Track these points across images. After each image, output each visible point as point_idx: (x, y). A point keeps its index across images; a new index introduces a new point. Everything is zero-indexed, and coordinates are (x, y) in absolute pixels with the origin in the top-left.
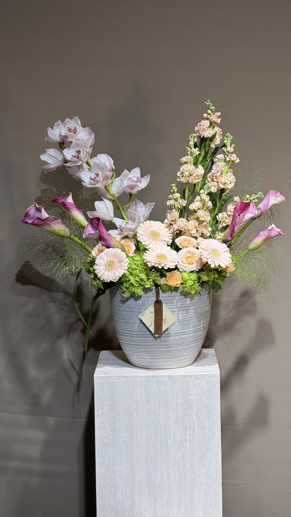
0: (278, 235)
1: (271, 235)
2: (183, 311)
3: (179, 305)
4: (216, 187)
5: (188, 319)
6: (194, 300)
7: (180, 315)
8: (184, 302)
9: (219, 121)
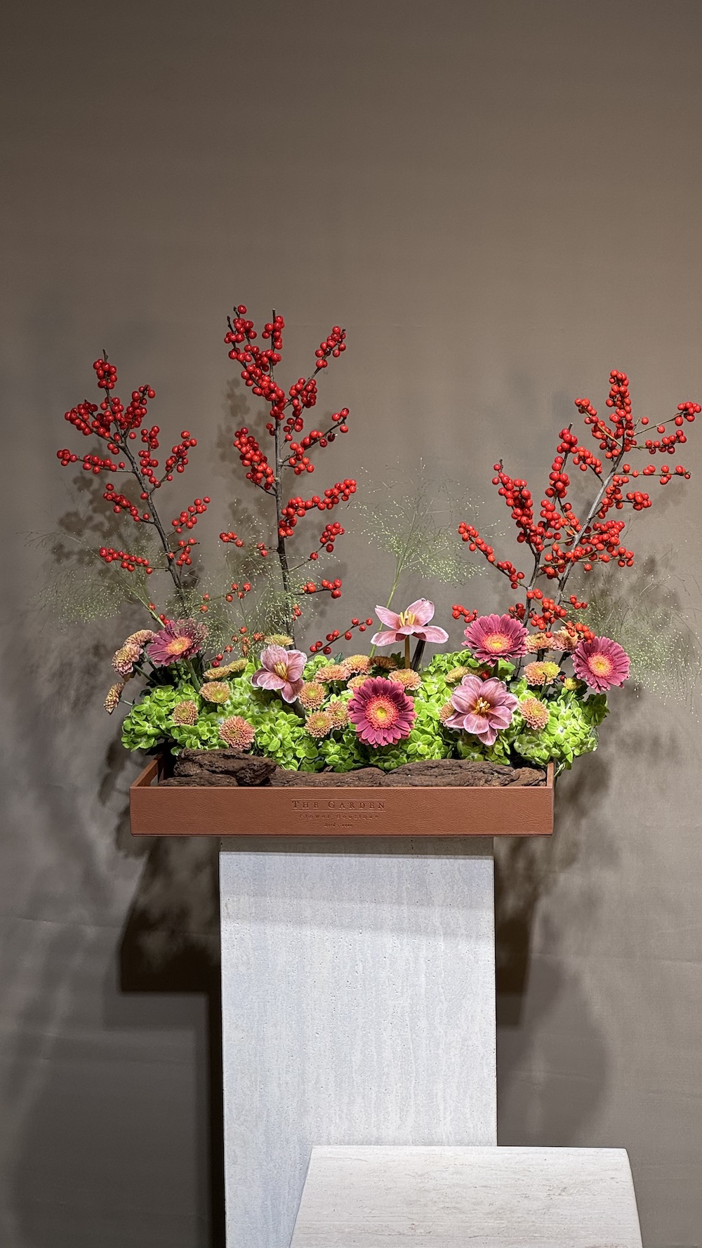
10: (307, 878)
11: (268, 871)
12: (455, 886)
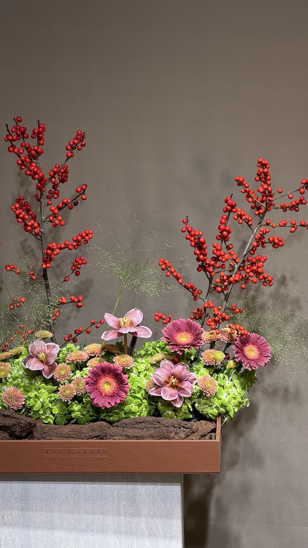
10: (57, 498)
11: (31, 494)
12: (156, 503)
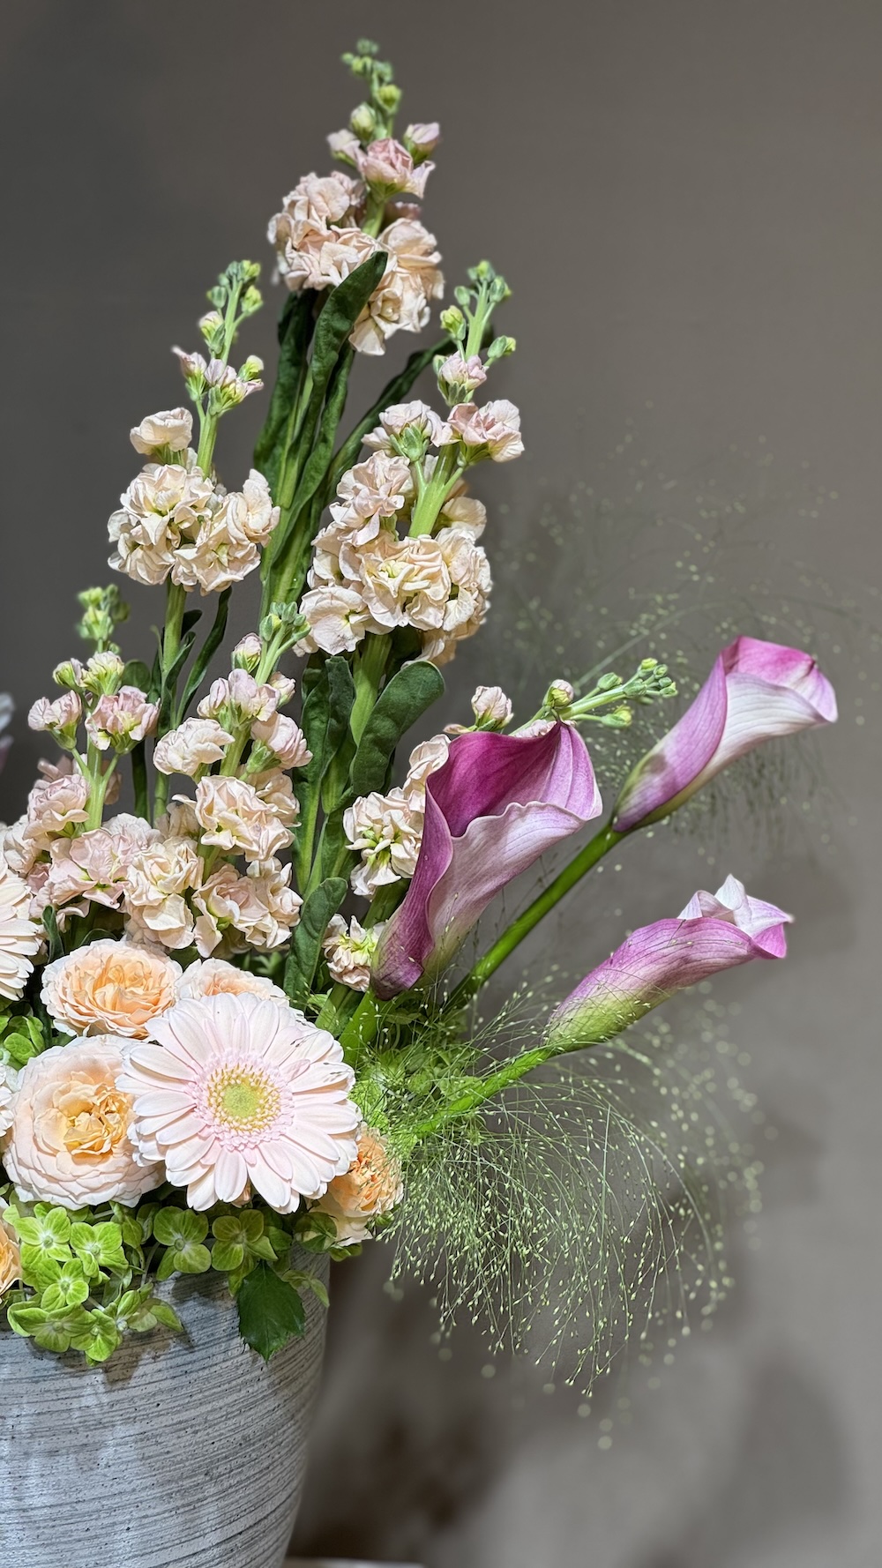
0: (743, 960)
1: (695, 955)
2: (53, 1453)
3: (23, 1420)
4: (354, 619)
5: (96, 1505)
6: (133, 1382)
7: (33, 1481)
8: (62, 1395)
9: (417, 180)
